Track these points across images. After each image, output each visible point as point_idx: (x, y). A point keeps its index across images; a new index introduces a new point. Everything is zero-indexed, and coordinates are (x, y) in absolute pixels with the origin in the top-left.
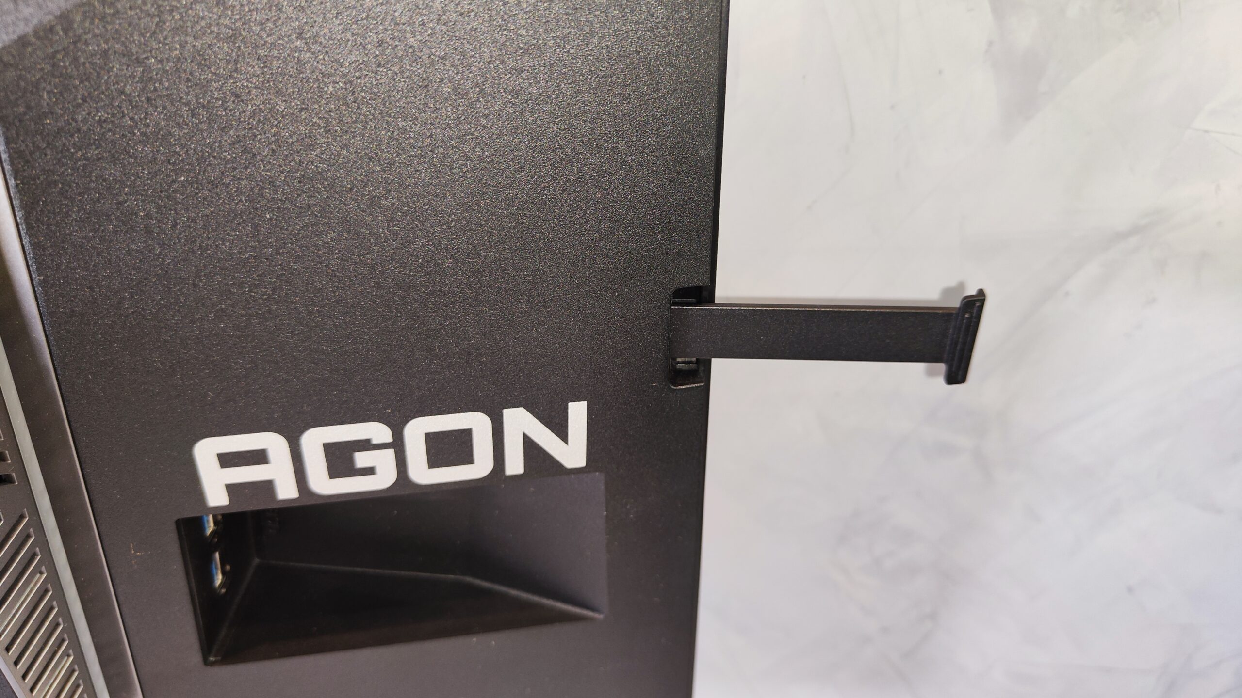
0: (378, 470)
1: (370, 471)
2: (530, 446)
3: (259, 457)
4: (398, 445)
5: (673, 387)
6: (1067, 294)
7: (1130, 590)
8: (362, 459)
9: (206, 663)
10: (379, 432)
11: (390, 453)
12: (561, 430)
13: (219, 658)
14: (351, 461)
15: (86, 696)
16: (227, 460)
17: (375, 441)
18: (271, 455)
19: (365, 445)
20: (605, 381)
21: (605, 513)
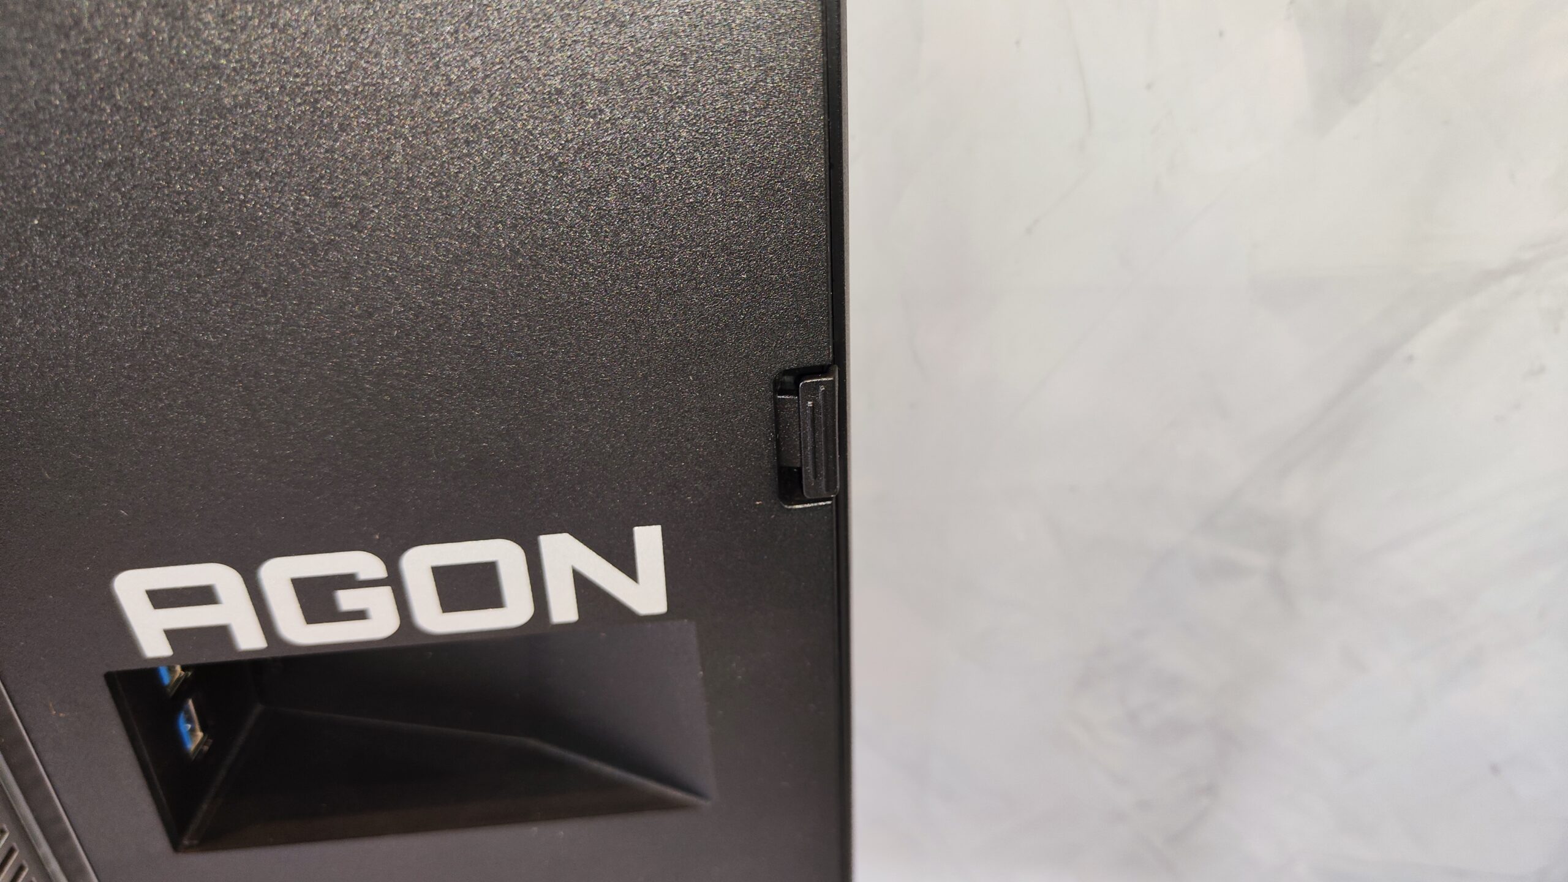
0: (372, 613)
1: (360, 615)
2: (583, 585)
3: (205, 596)
4: (394, 581)
5: (786, 506)
6: (1410, 358)
7: (1495, 769)
8: (347, 599)
9: (176, 845)
10: (367, 565)
11: (386, 592)
12: (627, 564)
13: (195, 842)
14: (332, 603)
15: (34, 879)
16: (161, 599)
17: (363, 576)
18: (221, 592)
19: (349, 581)
20: (686, 497)
21: (701, 673)
